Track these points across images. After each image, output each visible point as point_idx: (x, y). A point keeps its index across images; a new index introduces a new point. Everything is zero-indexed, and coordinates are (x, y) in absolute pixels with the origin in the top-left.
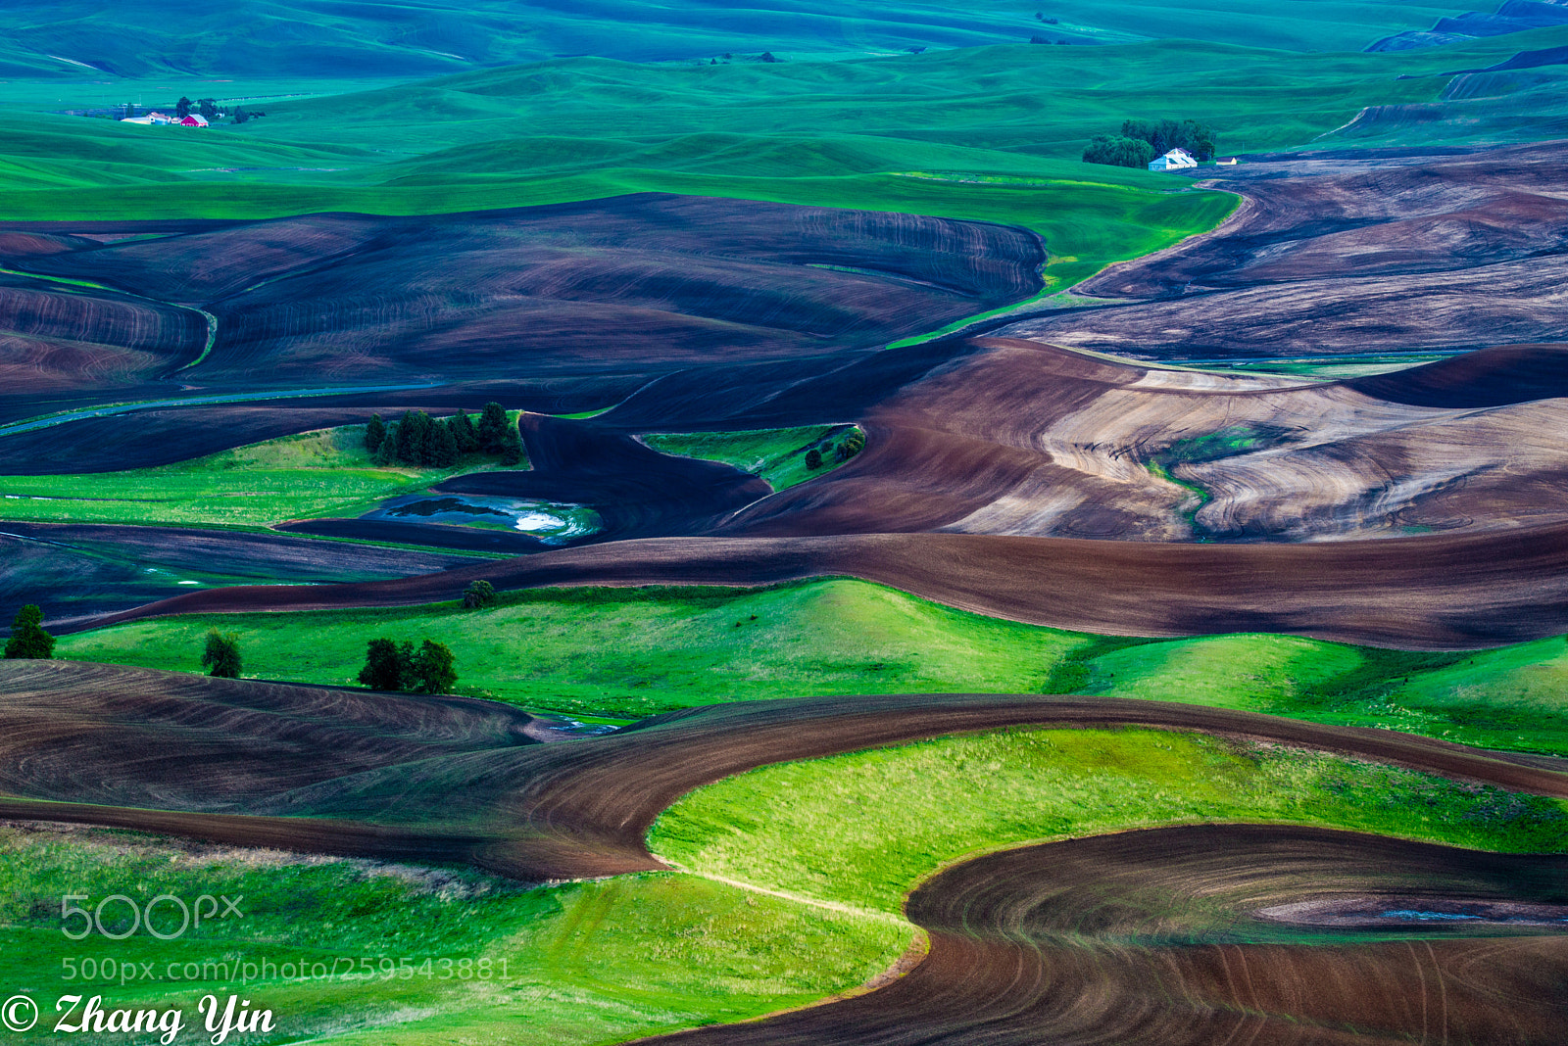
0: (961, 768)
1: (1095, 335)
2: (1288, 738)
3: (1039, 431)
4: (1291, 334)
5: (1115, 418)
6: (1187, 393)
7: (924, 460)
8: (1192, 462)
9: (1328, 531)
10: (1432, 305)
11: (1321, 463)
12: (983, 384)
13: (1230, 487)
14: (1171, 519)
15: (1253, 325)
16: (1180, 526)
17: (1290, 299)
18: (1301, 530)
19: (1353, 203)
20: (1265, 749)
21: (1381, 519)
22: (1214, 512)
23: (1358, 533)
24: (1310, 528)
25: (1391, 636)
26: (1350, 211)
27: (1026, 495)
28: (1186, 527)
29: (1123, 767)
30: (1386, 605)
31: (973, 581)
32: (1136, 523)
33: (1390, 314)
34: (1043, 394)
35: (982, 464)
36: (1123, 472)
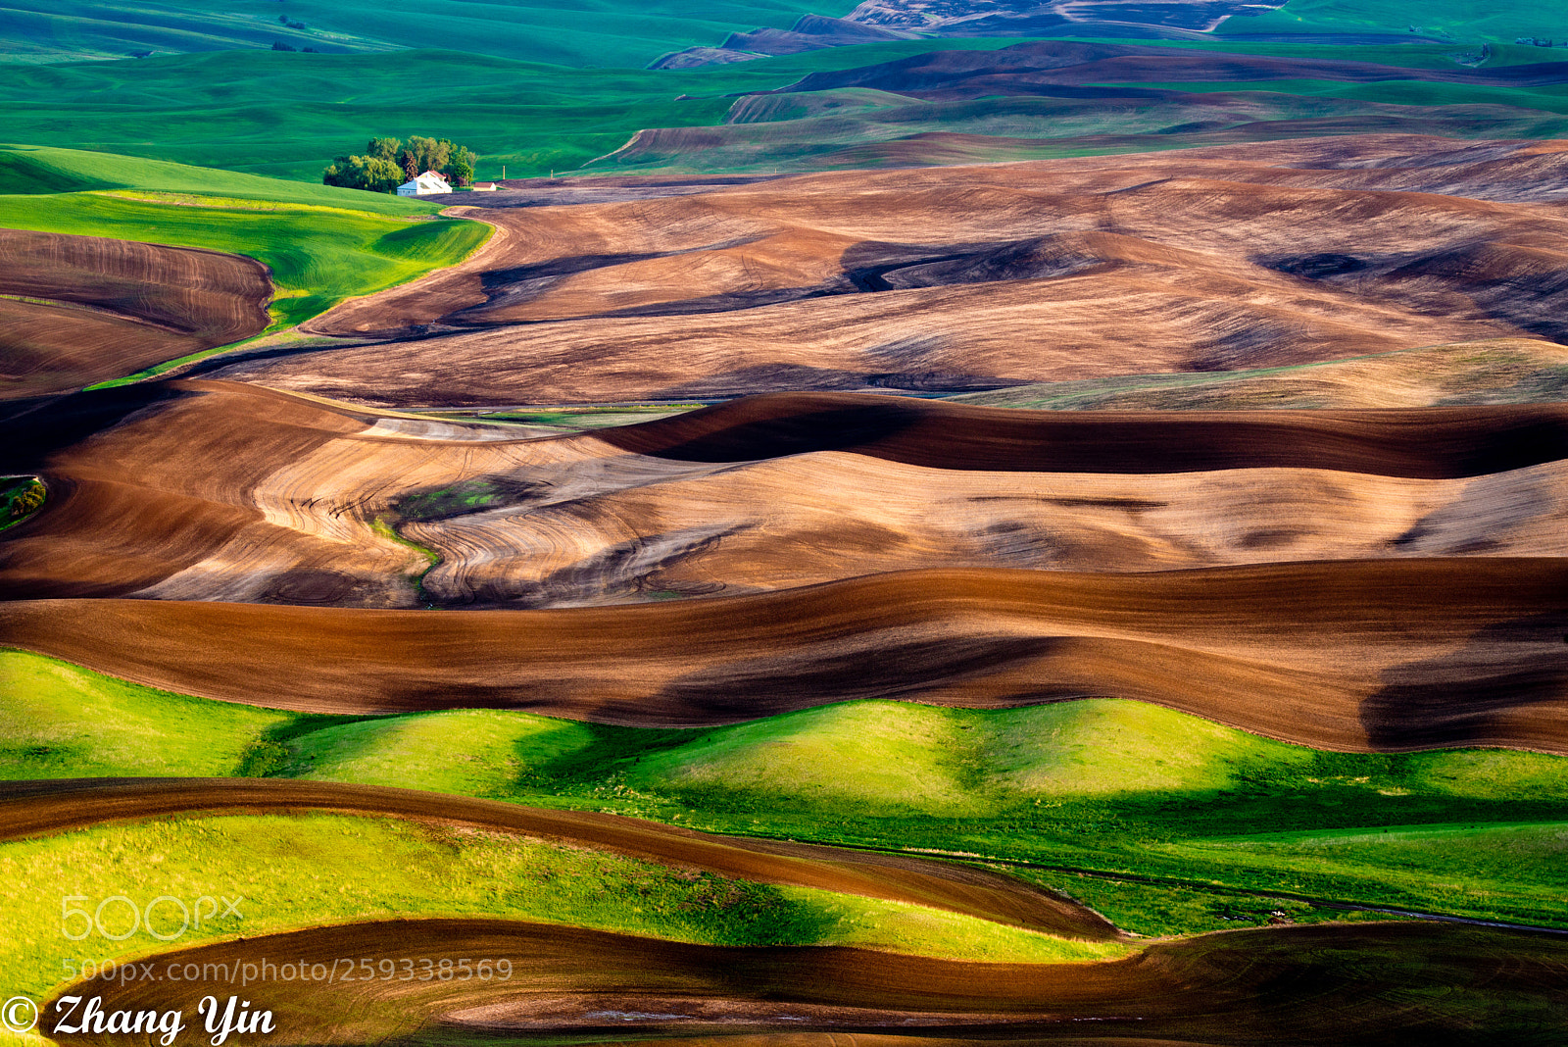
0: (117, 861)
1: (325, 378)
2: (490, 823)
3: (250, 486)
4: (544, 379)
5: (338, 471)
6: (419, 444)
7: (114, 517)
8: (421, 521)
9: (569, 597)
10: (698, 349)
11: (565, 521)
12: (187, 431)
13: (463, 548)
14: (395, 584)
15: (502, 370)
16: (405, 592)
17: (543, 340)
18: (539, 596)
19: (618, 235)
20: (465, 835)
21: (627, 584)
22: (443, 575)
23: (601, 599)
24: (549, 593)
25: (624, 711)
26: (614, 246)
27: (232, 556)
28: (413, 593)
29: (306, 857)
30: (622, 678)
31: (159, 654)
32: (356, 589)
33: (653, 359)
34: (255, 443)
35: (181, 523)
36: (345, 531)
